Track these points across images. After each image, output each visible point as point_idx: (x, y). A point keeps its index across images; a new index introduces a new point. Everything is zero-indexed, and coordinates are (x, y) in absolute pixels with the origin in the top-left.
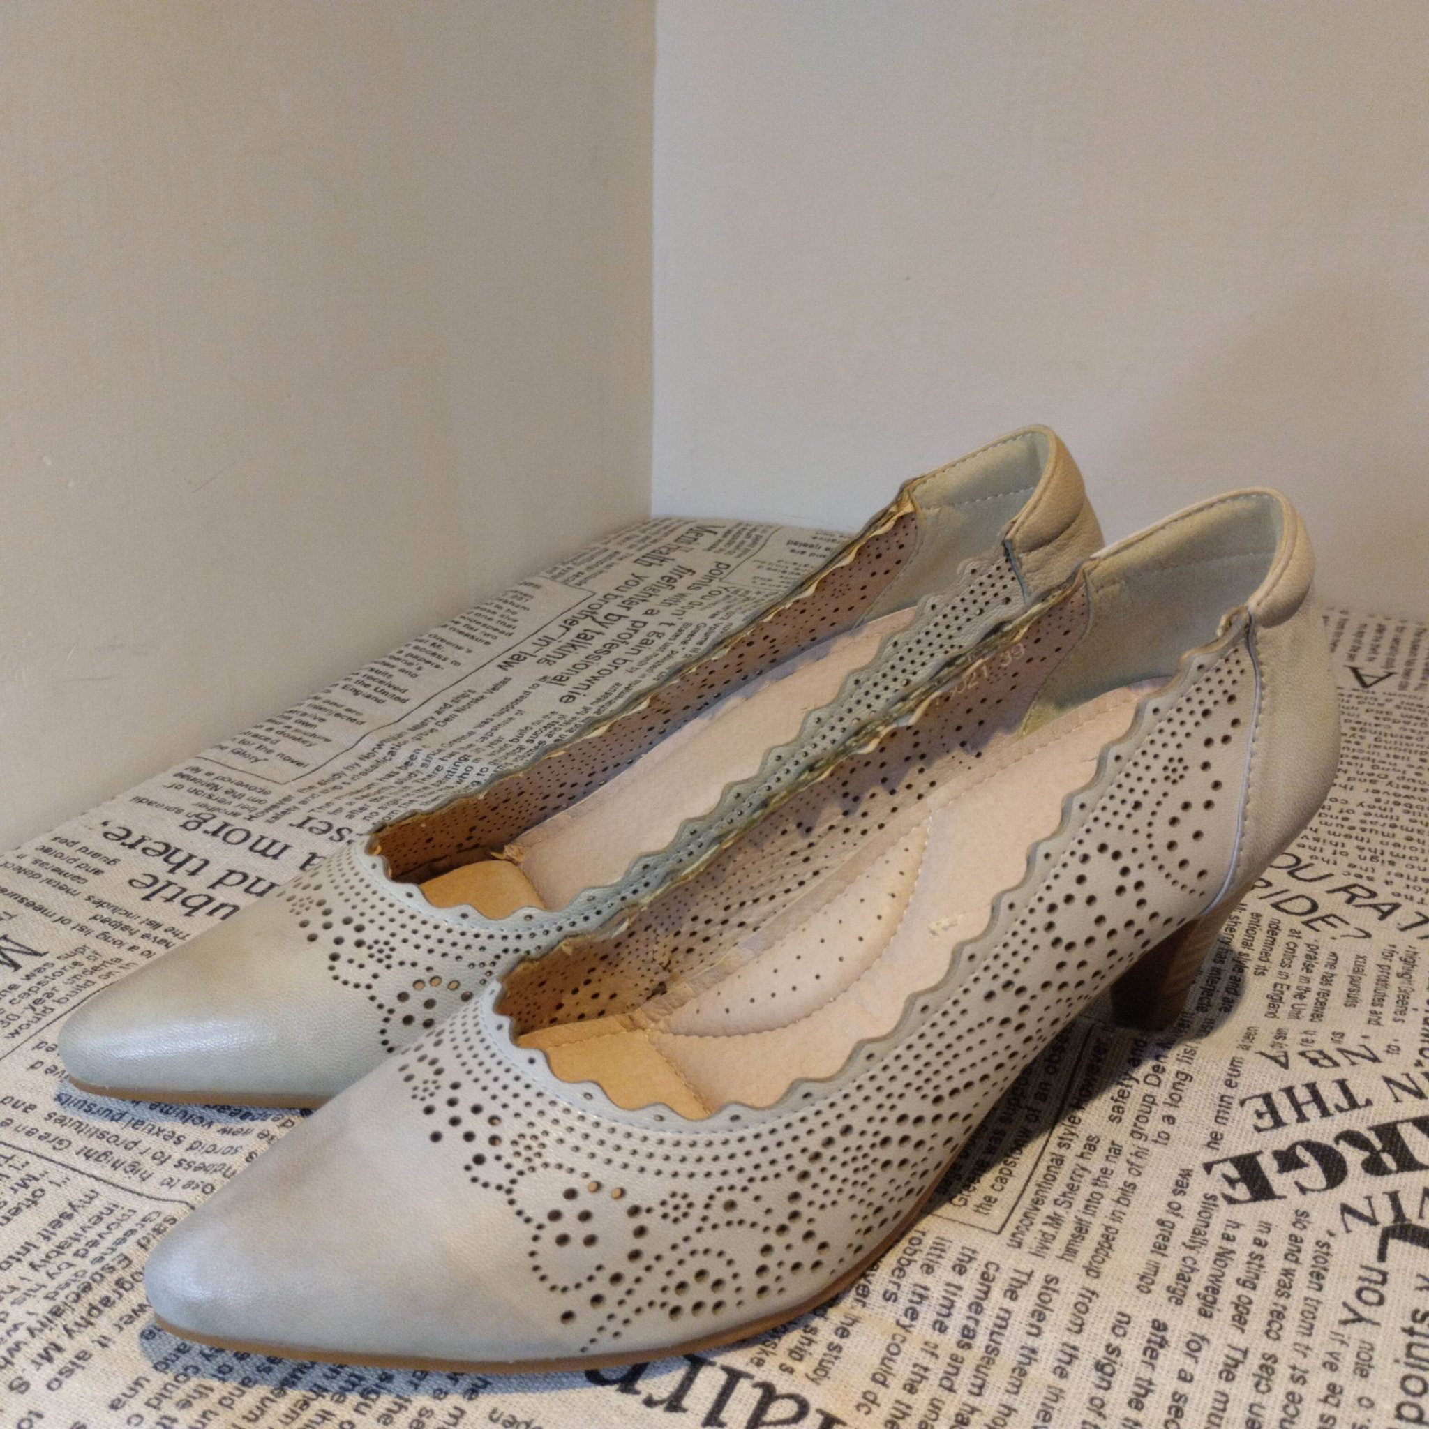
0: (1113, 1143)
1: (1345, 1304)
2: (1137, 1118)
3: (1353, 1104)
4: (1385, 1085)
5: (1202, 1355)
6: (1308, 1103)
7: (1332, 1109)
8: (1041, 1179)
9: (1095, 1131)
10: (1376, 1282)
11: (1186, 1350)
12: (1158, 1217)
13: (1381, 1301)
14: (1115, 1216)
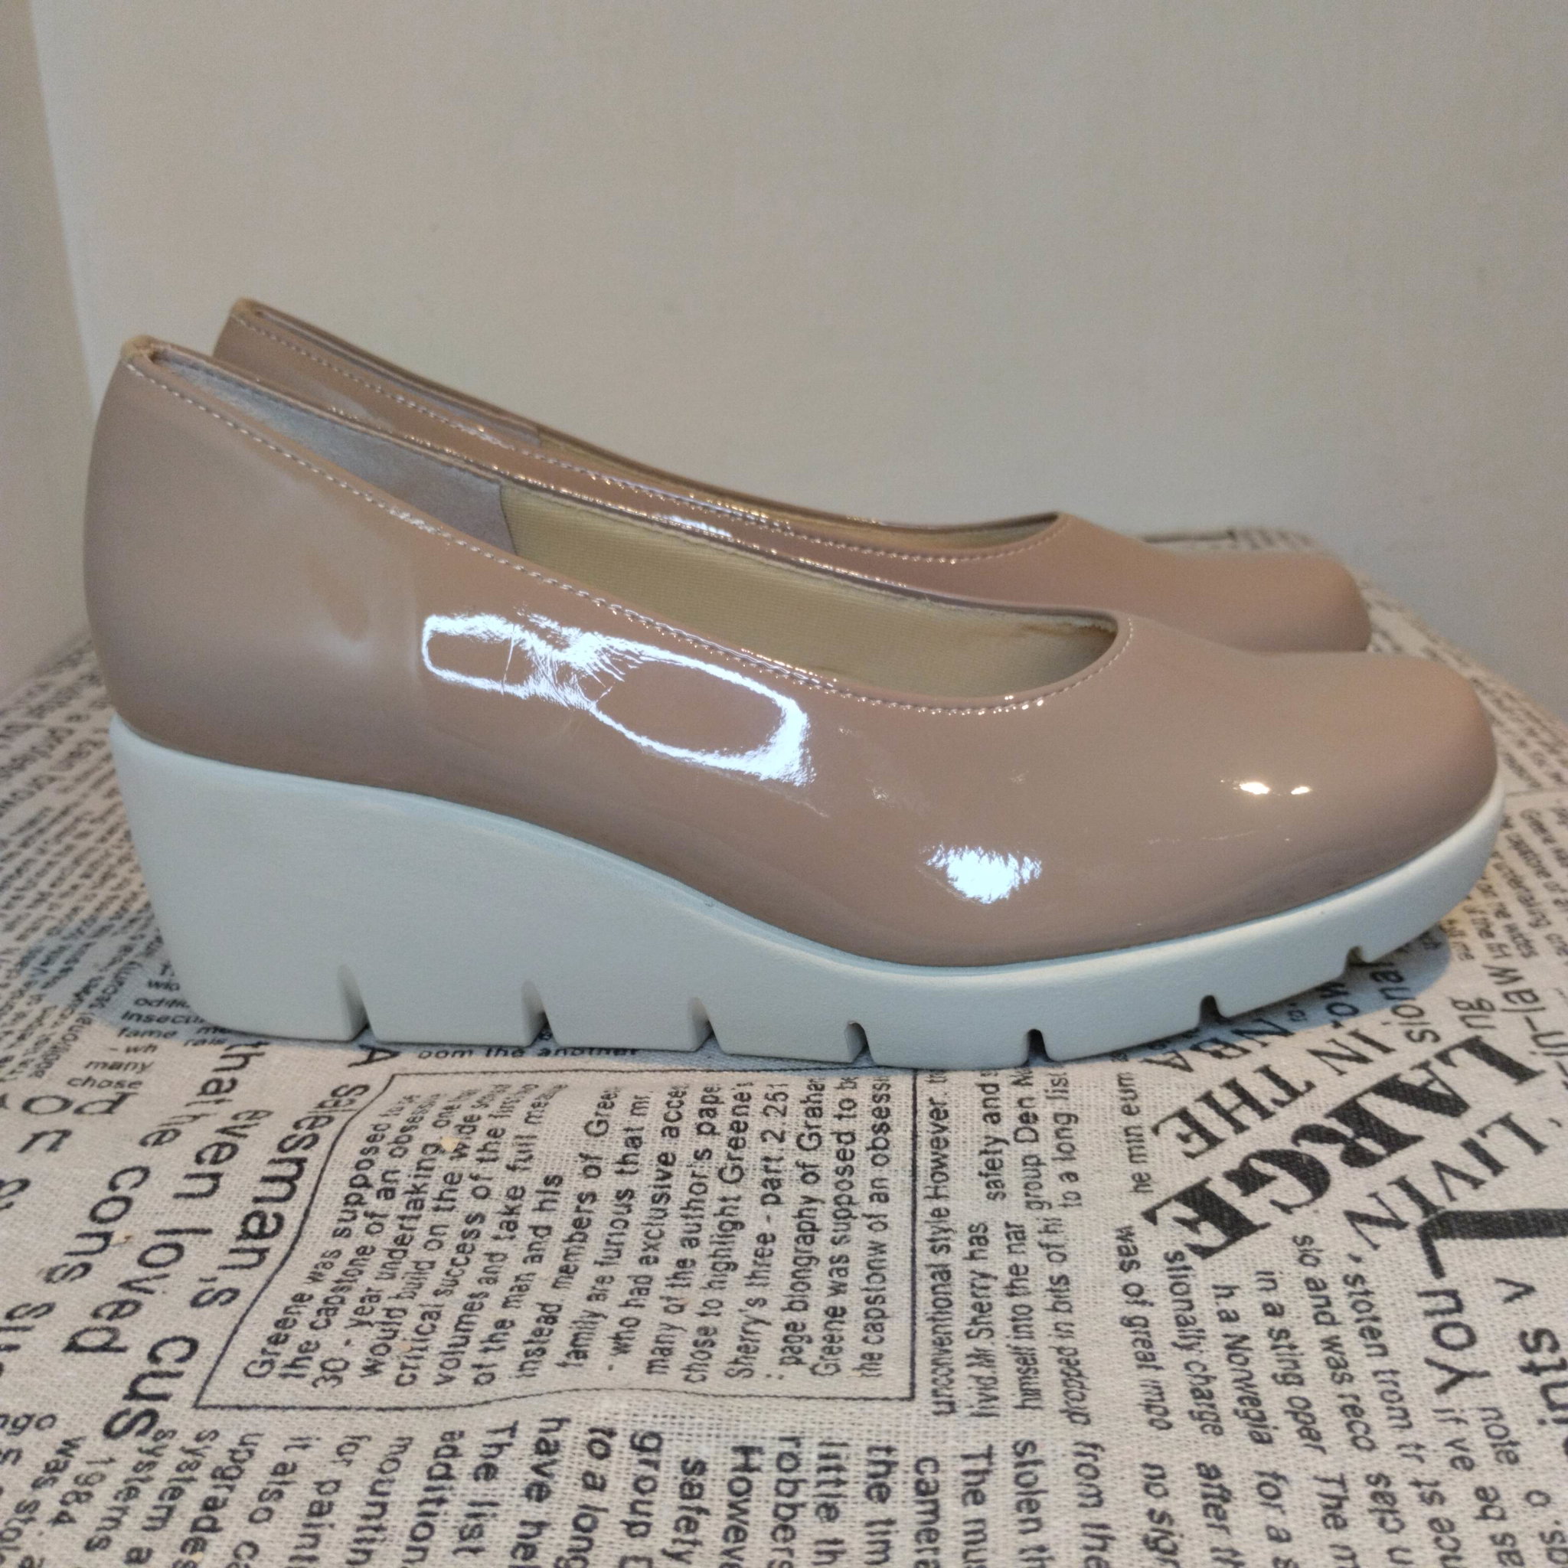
0: (1008, 1225)
1: (1429, 1362)
2: (1026, 1186)
3: (1294, 1094)
4: (1315, 1059)
5: (1285, 1500)
6: (1237, 1107)
7: (1271, 1107)
8: (932, 1310)
9: (975, 1219)
10: (1450, 1311)
11: (1260, 1499)
12: (1119, 1314)
13: (1472, 1339)
14: (1063, 1331)
